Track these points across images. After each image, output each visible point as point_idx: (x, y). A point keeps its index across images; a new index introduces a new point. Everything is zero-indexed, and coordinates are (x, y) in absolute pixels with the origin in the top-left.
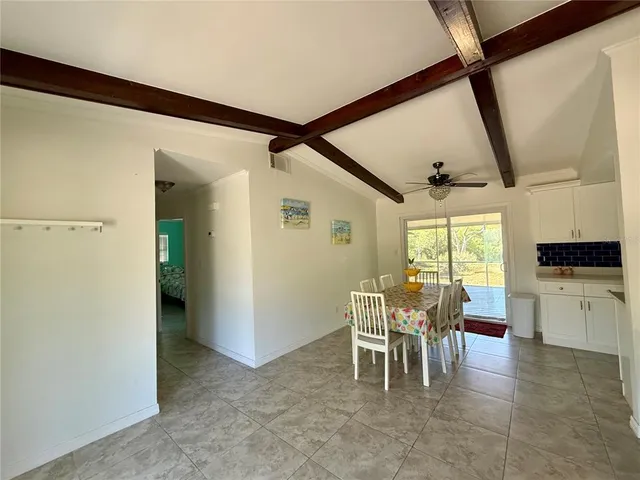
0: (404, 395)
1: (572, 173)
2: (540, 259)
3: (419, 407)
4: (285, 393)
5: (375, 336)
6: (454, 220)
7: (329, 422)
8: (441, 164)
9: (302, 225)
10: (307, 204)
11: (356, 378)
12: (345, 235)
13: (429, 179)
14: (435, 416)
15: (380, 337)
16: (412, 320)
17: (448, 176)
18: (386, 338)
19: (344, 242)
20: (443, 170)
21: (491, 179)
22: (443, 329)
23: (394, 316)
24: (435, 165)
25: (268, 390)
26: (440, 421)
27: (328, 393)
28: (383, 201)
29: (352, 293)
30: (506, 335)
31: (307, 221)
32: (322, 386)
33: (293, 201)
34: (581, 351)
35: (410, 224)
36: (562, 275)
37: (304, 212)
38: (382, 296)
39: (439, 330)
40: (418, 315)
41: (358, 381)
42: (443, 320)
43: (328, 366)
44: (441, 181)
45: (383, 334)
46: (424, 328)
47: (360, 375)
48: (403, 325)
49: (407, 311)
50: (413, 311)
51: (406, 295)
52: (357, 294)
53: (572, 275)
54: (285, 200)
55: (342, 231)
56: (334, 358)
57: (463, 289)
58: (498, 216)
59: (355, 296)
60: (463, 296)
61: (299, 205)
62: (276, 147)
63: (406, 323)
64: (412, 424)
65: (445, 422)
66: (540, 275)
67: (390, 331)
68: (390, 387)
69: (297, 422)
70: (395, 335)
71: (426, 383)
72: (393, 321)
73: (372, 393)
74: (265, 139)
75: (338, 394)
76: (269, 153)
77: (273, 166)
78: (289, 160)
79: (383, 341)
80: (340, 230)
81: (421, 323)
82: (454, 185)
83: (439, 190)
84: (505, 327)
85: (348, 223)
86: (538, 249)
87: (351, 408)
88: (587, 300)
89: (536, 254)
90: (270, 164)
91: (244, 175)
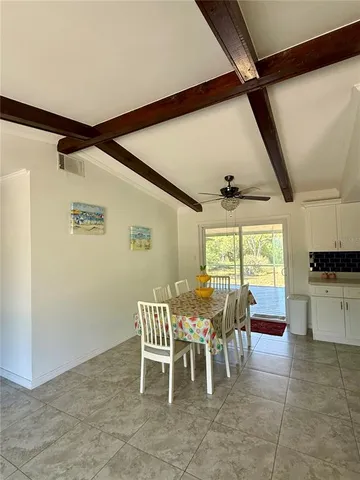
0: (186, 407)
1: (335, 192)
2: (312, 265)
3: (199, 420)
4: (58, 419)
5: (160, 347)
6: (245, 229)
7: (101, 452)
8: (232, 178)
9: (94, 231)
10: (103, 209)
11: (141, 392)
12: (144, 241)
13: (221, 190)
14: (213, 429)
15: (166, 348)
16: (197, 329)
17: (236, 189)
18: (171, 349)
19: (143, 248)
20: (233, 184)
21: (273, 194)
22: (228, 335)
23: (181, 325)
24: (226, 178)
25: (39, 417)
26: (217, 434)
27: (108, 413)
28: (183, 210)
29: (139, 303)
30: (285, 333)
31: (101, 227)
32: (103, 405)
33: (85, 205)
34: (341, 345)
35: (208, 231)
36: (328, 279)
37: (98, 217)
38: (166, 305)
39: (224, 336)
40: (203, 324)
41: (143, 395)
42: (228, 325)
43: (115, 380)
44: (231, 193)
45: (169, 345)
46: (208, 336)
47: (145, 388)
48: (189, 333)
49: (193, 319)
50: (199, 319)
51: (196, 301)
52: (144, 304)
53: (335, 280)
54: (75, 204)
55: (141, 237)
56: (125, 369)
57: (250, 293)
58: (279, 227)
59: (142, 306)
60: (250, 300)
61: (92, 210)
62: (65, 148)
63: (192, 331)
64: (189, 442)
65: (222, 435)
66: (311, 280)
67: (177, 341)
68: (174, 398)
69: (62, 457)
70: (181, 344)
71: (210, 390)
72: (180, 330)
73: (155, 407)
74: (54, 139)
75: (117, 414)
76: (58, 153)
77: (62, 167)
78: (82, 163)
79: (168, 352)
80: (140, 236)
81: (205, 332)
82: (242, 197)
83: (230, 202)
84: (285, 325)
85: (148, 229)
86: (311, 256)
87: (127, 431)
88: (346, 301)
89: (309, 261)
90: (58, 166)
91: (24, 175)
